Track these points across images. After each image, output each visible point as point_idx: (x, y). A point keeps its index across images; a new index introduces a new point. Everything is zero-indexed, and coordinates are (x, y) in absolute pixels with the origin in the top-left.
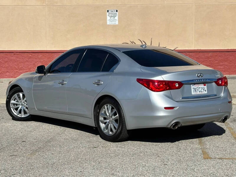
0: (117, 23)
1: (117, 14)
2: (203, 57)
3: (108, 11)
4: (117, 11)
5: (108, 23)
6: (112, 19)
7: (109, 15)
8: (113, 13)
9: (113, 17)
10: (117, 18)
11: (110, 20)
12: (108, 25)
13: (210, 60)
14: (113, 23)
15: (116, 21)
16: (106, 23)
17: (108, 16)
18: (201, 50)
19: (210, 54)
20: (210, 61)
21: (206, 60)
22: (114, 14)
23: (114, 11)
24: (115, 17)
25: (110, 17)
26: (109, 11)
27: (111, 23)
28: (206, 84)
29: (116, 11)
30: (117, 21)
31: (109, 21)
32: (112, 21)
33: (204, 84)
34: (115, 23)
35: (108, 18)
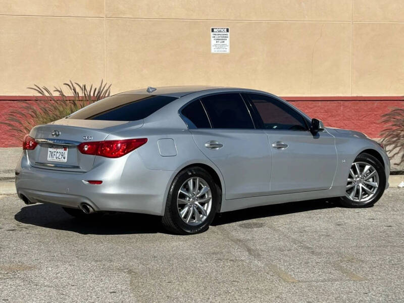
0: (228, 51)
1: (228, 36)
2: (365, 108)
3: (213, 30)
4: (228, 30)
5: (213, 50)
6: (219, 43)
7: (214, 37)
8: (220, 33)
9: (221, 41)
10: (227, 42)
11: (216, 45)
12: (213, 54)
13: (376, 113)
14: (221, 51)
15: (226, 47)
16: (210, 49)
17: (212, 39)
18: (362, 97)
19: (376, 104)
20: (375, 115)
21: (370, 114)
22: (223, 35)
23: (222, 30)
24: (225, 41)
25: (215, 41)
26: (215, 30)
27: (219, 50)
28: (67, 149)
29: (225, 30)
30: (228, 48)
31: (215, 47)
32: (219, 46)
33: (65, 148)
34: (224, 50)
35: (213, 42)
